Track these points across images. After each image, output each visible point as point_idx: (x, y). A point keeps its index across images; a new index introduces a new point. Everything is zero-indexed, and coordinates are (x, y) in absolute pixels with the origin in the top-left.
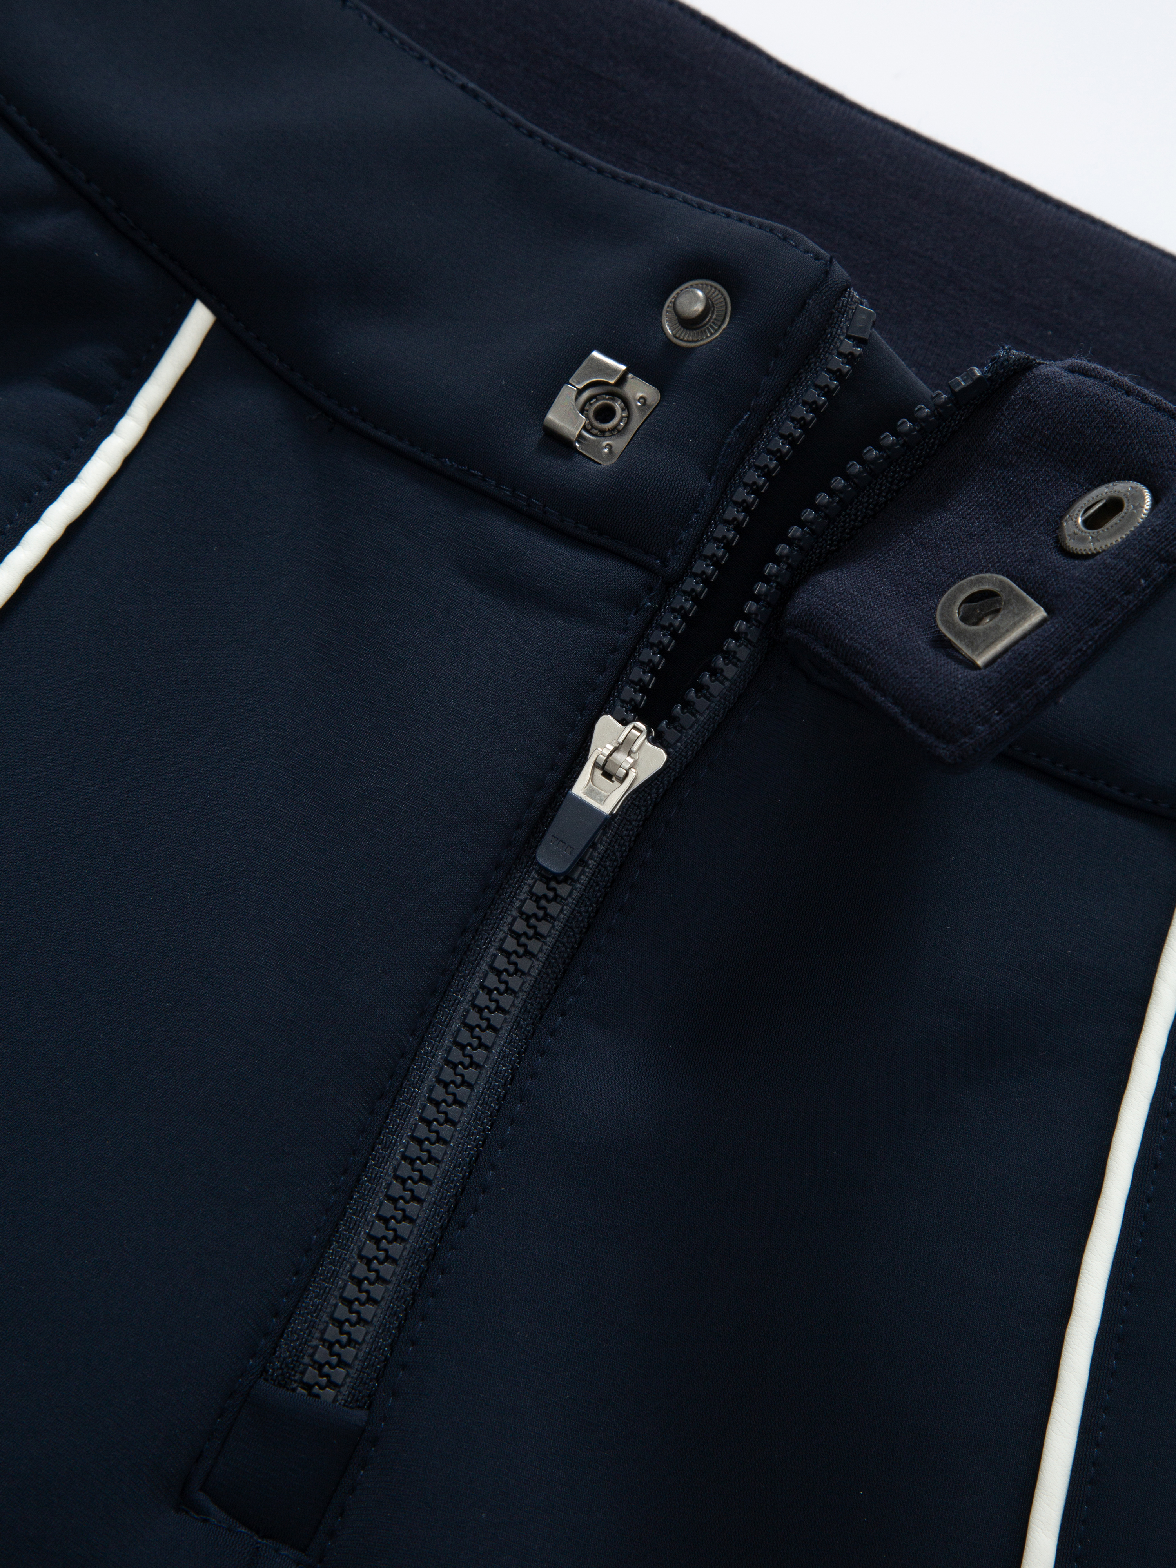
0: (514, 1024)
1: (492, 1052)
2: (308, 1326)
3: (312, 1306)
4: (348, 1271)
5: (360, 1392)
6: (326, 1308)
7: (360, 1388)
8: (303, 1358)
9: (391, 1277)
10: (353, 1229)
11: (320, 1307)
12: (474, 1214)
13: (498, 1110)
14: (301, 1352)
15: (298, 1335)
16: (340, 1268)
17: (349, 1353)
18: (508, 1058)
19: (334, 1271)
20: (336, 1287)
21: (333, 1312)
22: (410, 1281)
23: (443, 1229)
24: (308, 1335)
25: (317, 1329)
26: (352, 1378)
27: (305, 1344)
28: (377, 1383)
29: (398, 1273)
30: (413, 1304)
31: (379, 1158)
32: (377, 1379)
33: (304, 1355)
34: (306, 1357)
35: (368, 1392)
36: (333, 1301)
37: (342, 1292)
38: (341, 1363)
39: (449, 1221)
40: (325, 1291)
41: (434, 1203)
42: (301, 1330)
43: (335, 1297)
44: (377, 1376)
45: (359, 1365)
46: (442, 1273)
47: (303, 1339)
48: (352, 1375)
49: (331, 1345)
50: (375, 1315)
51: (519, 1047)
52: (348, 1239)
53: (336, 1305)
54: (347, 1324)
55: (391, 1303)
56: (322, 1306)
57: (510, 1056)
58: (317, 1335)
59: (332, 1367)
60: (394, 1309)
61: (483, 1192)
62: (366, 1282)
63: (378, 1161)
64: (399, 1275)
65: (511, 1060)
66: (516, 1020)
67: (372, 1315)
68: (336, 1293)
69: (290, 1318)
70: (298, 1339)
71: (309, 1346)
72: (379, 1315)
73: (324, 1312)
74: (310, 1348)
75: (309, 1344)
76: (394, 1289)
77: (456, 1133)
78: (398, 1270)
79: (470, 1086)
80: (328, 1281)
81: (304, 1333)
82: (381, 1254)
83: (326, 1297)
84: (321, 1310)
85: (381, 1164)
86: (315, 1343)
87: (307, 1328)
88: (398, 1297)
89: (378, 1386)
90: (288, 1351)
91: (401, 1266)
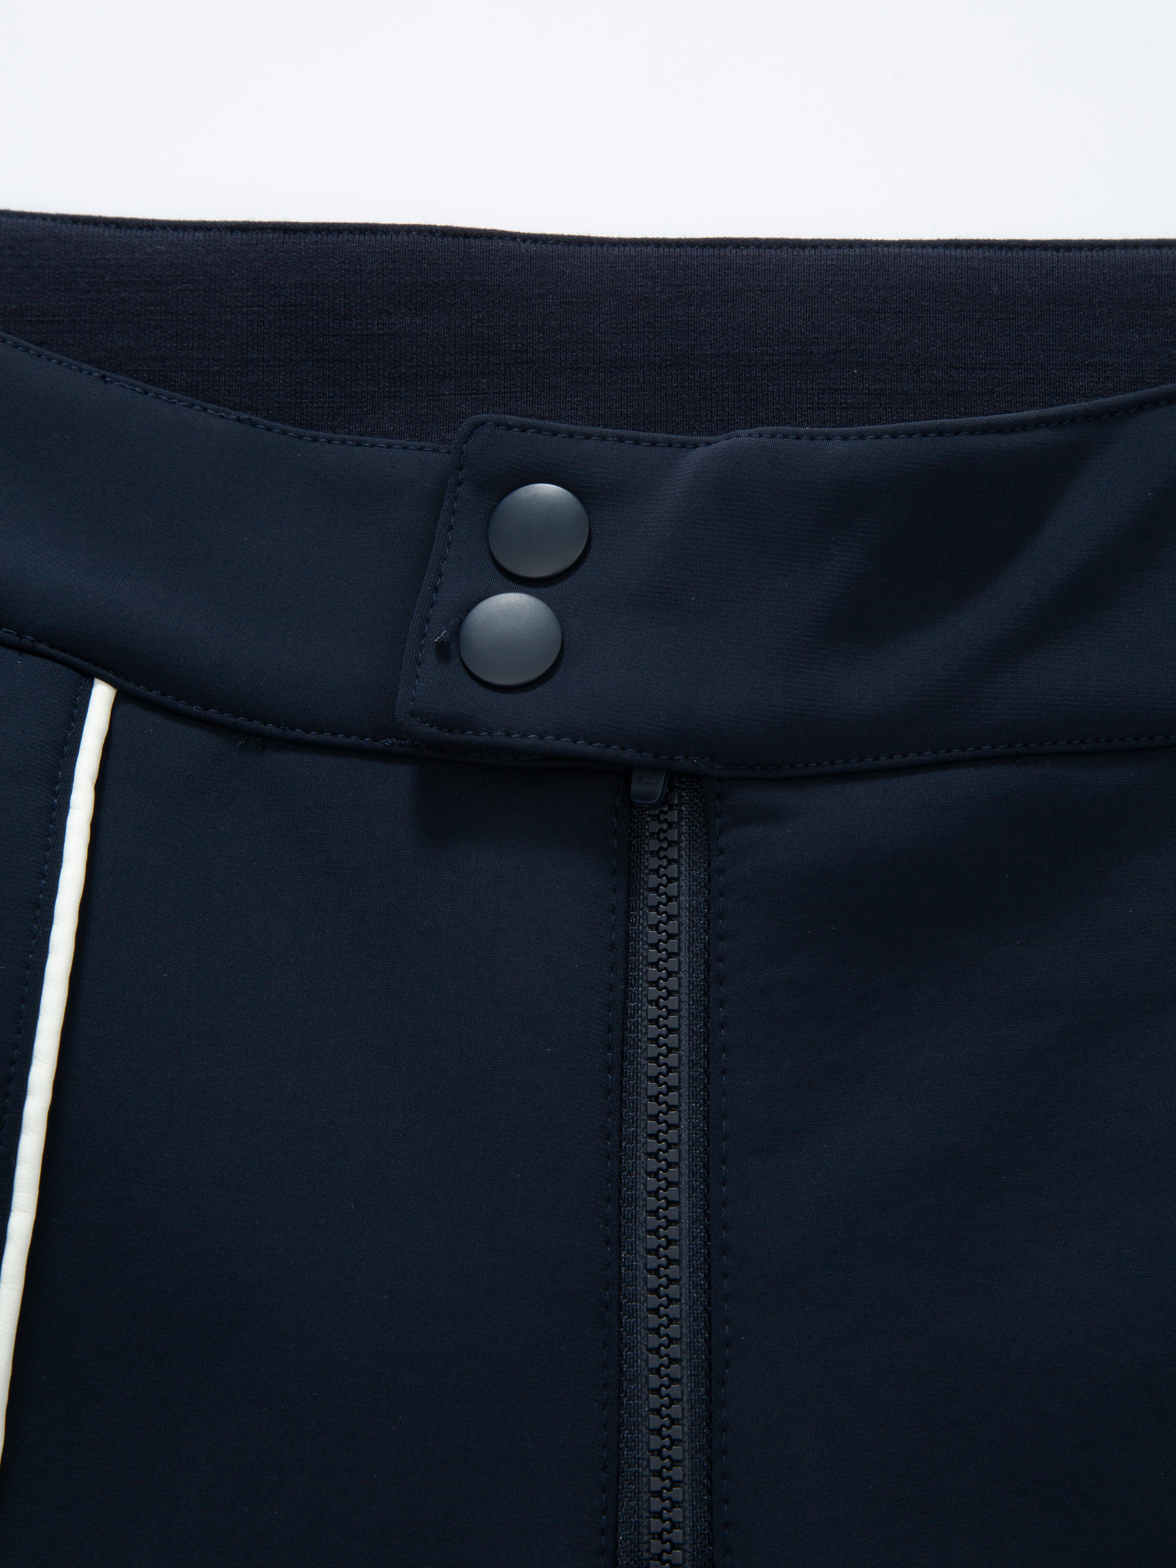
0: (689, 1190)
1: (683, 1223)
2: (635, 1528)
3: (631, 1510)
4: (646, 1467)
5: (701, 1561)
6: (643, 1506)
7: (700, 1557)
8: (642, 1555)
9: (683, 1454)
10: (634, 1430)
11: (637, 1507)
12: (728, 1368)
13: (709, 1269)
14: (639, 1551)
15: (630, 1539)
16: (639, 1468)
17: (677, 1535)
18: (697, 1221)
19: (635, 1473)
20: (643, 1484)
21: (649, 1507)
22: (700, 1450)
23: (708, 1392)
24: (638, 1535)
25: (642, 1527)
26: (689, 1552)
27: (639, 1543)
28: (711, 1546)
29: (687, 1449)
30: (711, 1467)
31: (630, 1360)
32: (710, 1543)
33: (642, 1552)
34: (644, 1553)
35: (707, 1557)
36: (645, 1497)
37: (649, 1487)
38: (675, 1546)
39: (710, 1383)
40: (635, 1493)
41: (691, 1375)
42: (630, 1534)
43: (646, 1493)
44: (709, 1541)
45: (690, 1539)
46: (724, 1431)
47: (635, 1540)
48: (688, 1550)
49: (660, 1536)
50: (684, 1493)
51: (702, 1207)
52: (635, 1440)
53: (649, 1500)
54: (665, 1511)
55: (693, 1476)
56: (638, 1506)
57: (699, 1219)
58: (645, 1531)
59: (669, 1552)
60: (698, 1479)
61: (728, 1347)
62: (664, 1470)
63: (630, 1363)
64: (688, 1450)
65: (700, 1221)
66: (689, 1185)
67: (681, 1495)
68: (645, 1490)
69: (617, 1530)
70: (631, 1543)
71: (642, 1544)
72: (687, 1474)
73: (642, 1510)
74: (644, 1545)
75: (642, 1541)
76: (690, 1463)
77: (683, 1306)
78: (686, 1445)
79: (677, 1262)
80: (633, 1483)
81: (634, 1535)
82: (667, 1441)
83: (638, 1497)
84: (639, 1510)
85: (634, 1364)
86: (646, 1538)
87: (635, 1530)
88: (696, 1468)
89: (713, 1549)
90: (628, 1556)
91: (687, 1441)
